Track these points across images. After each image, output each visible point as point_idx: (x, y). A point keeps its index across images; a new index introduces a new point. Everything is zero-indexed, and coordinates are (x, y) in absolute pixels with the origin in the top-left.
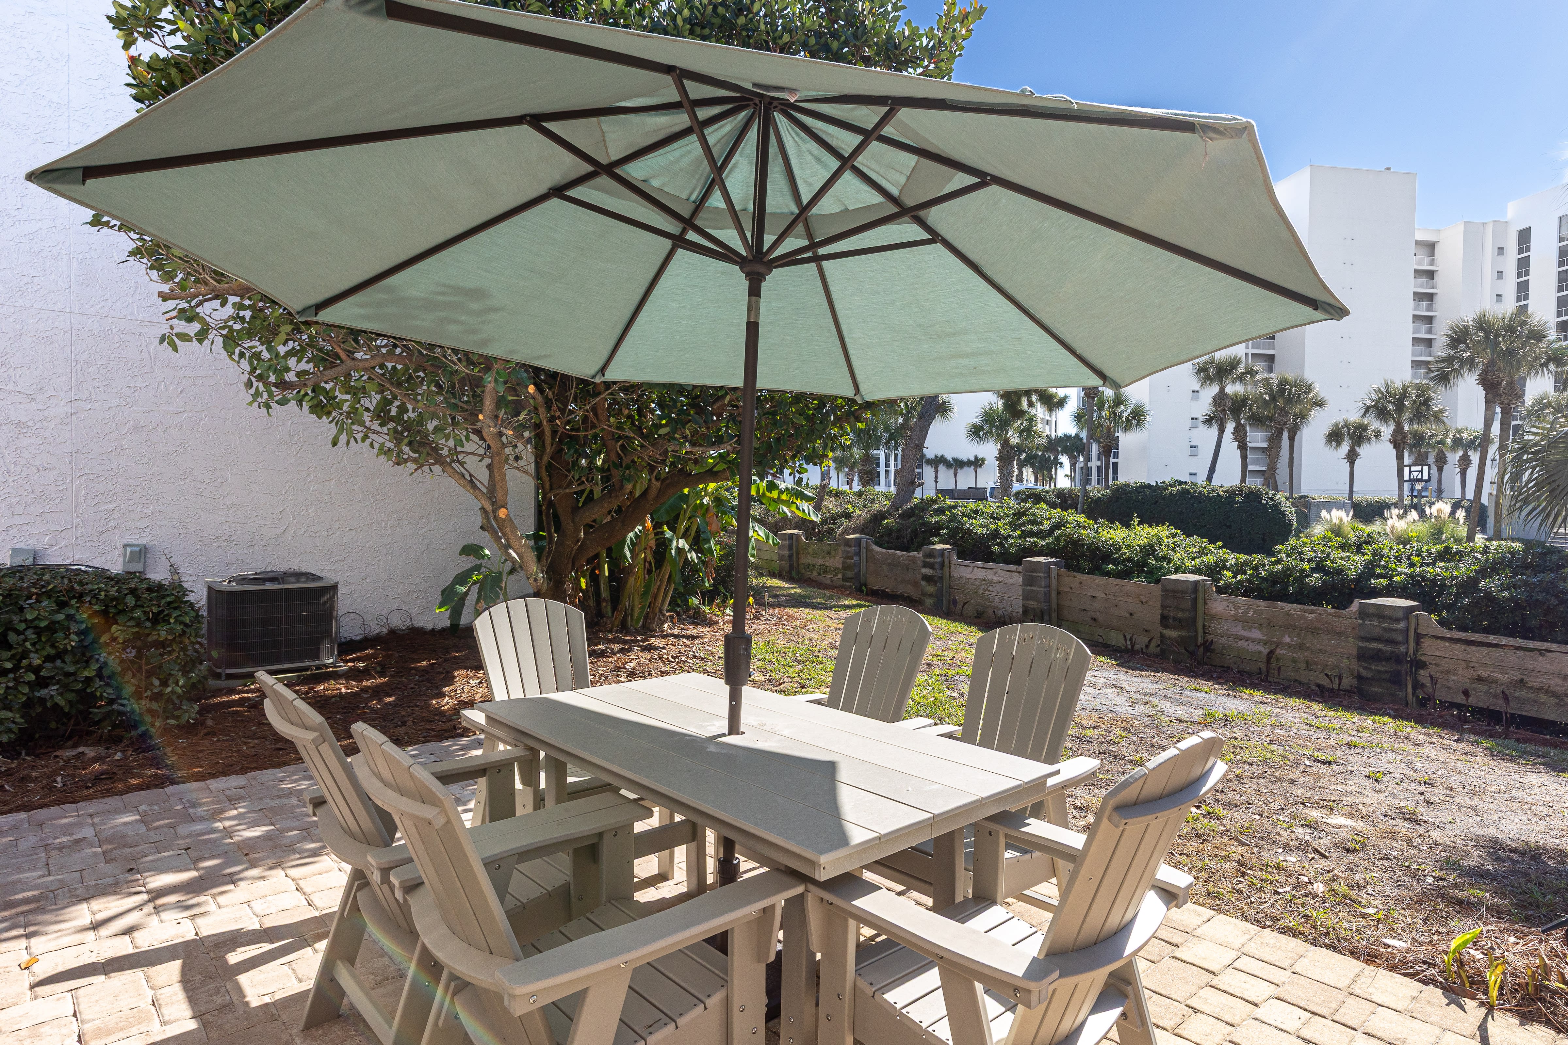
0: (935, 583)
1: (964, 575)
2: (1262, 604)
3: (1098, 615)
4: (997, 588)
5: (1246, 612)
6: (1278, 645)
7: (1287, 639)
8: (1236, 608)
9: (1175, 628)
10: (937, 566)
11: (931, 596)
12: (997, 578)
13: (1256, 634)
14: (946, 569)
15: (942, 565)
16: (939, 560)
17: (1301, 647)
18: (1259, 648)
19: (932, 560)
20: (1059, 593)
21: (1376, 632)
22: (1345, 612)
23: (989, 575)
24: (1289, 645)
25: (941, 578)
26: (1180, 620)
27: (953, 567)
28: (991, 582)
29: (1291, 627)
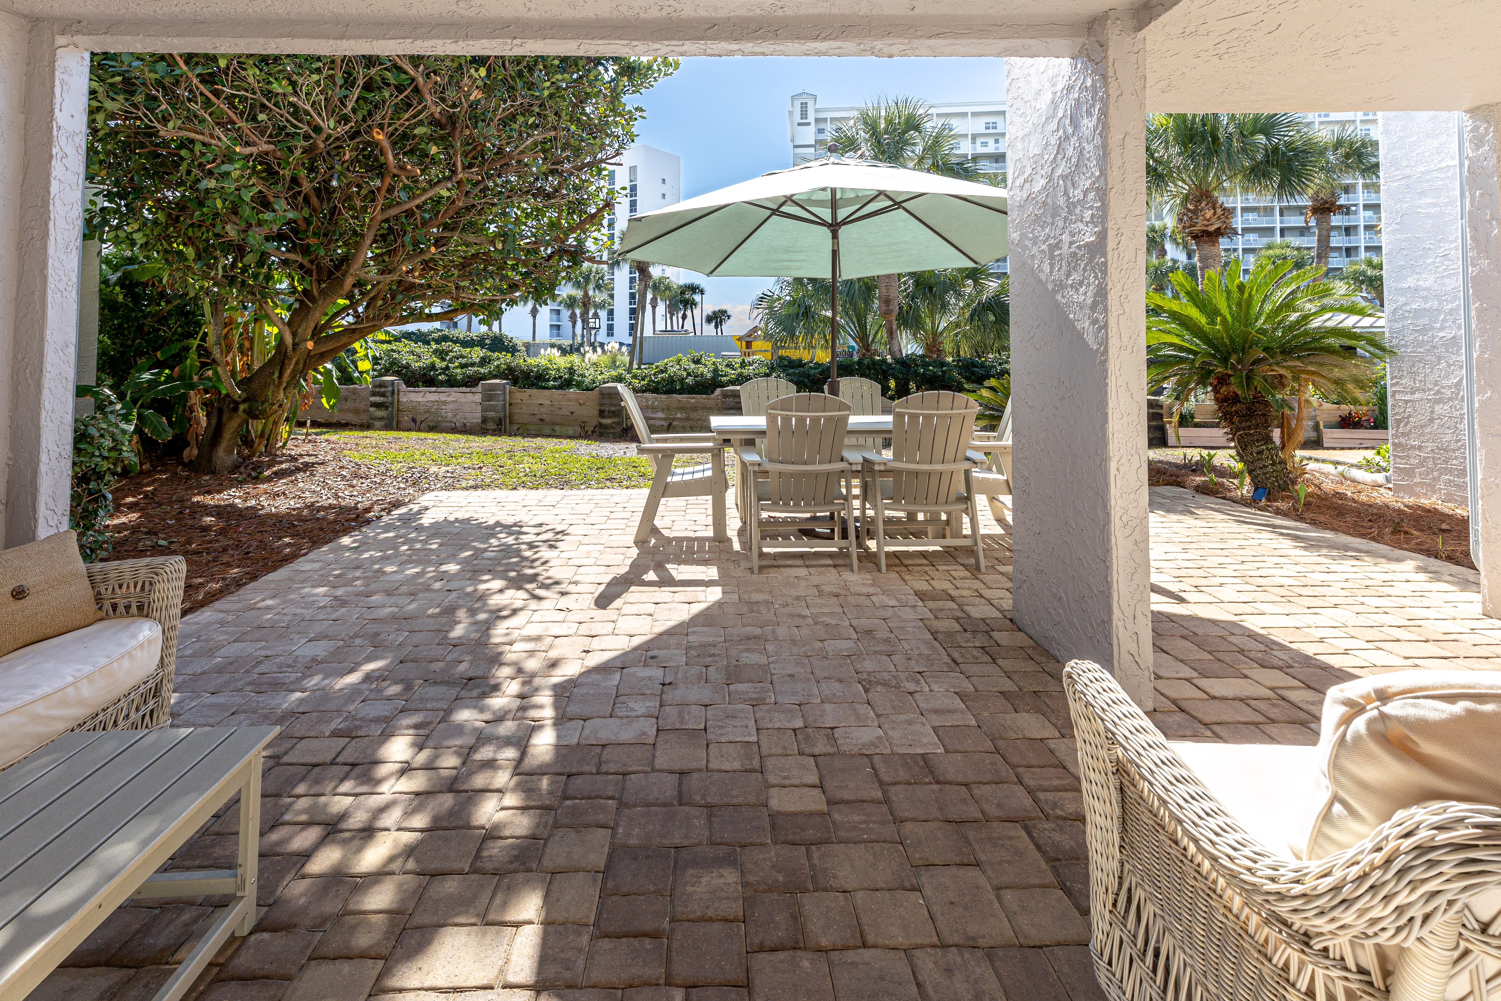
0: (387, 408)
1: (414, 399)
2: (663, 396)
3: (544, 416)
4: (449, 407)
5: (653, 403)
6: (674, 419)
7: (679, 415)
8: (647, 401)
9: (610, 417)
10: (389, 394)
11: (381, 419)
12: (450, 399)
13: (660, 415)
14: (396, 396)
15: (393, 392)
16: (390, 389)
17: (687, 419)
18: (663, 423)
19: (382, 390)
20: (510, 404)
21: (732, 404)
22: (712, 396)
23: (443, 397)
24: (680, 419)
25: (392, 403)
26: (613, 412)
27: (401, 394)
28: (445, 403)
29: (681, 408)
